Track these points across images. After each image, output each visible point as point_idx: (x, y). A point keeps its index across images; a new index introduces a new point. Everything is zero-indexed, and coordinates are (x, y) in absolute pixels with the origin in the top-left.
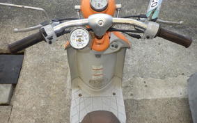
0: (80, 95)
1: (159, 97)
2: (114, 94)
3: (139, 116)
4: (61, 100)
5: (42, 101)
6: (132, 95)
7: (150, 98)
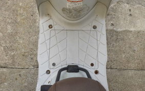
0: (50, 27)
1: (142, 29)
2: (95, 27)
3: (118, 48)
4: (30, 27)
5: (9, 27)
6: (112, 25)
7: (132, 29)
